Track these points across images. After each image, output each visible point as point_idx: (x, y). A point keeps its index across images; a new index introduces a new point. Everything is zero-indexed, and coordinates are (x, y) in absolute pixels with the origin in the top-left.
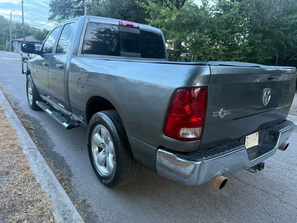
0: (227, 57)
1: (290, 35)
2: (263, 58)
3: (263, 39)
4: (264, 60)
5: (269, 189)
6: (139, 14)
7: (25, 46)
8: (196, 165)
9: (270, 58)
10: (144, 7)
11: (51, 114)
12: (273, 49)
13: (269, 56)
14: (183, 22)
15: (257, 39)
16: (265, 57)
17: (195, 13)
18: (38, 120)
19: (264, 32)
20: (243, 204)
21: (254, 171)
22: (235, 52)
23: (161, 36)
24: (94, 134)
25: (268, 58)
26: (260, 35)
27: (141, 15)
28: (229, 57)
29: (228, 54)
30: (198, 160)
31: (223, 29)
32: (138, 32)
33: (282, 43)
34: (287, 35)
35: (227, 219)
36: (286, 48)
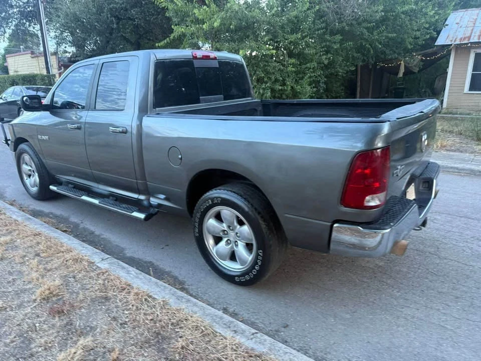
0: (297, 75)
1: (375, 33)
2: (343, 69)
3: (341, 42)
4: (345, 72)
5: (422, 247)
6: (147, 14)
7: (26, 100)
8: (383, 234)
9: (353, 69)
10: (163, 6)
11: (99, 203)
12: (355, 55)
13: (351, 66)
14: (231, 27)
15: (335, 43)
16: (346, 68)
17: (247, 12)
18: (61, 215)
19: (341, 32)
20: (405, 270)
21: (418, 229)
22: (308, 65)
23: (242, 65)
24: (206, 220)
25: (351, 68)
26: (338, 37)
27: (150, 15)
28: (300, 73)
29: (299, 68)
30: (387, 227)
31: (288, 33)
32: (215, 64)
33: (367, 46)
34: (372, 34)
35: (397, 290)
36: (372, 52)
